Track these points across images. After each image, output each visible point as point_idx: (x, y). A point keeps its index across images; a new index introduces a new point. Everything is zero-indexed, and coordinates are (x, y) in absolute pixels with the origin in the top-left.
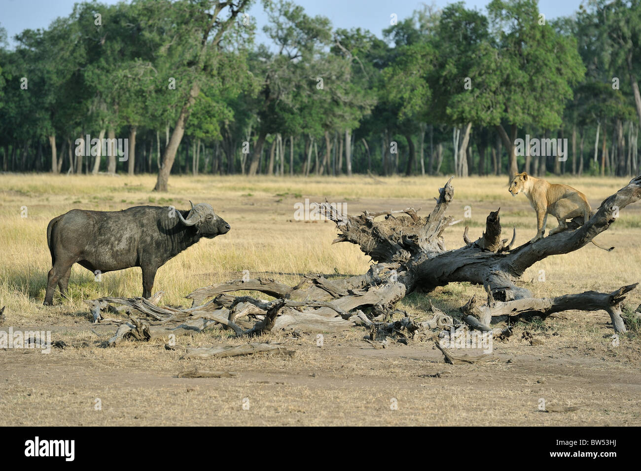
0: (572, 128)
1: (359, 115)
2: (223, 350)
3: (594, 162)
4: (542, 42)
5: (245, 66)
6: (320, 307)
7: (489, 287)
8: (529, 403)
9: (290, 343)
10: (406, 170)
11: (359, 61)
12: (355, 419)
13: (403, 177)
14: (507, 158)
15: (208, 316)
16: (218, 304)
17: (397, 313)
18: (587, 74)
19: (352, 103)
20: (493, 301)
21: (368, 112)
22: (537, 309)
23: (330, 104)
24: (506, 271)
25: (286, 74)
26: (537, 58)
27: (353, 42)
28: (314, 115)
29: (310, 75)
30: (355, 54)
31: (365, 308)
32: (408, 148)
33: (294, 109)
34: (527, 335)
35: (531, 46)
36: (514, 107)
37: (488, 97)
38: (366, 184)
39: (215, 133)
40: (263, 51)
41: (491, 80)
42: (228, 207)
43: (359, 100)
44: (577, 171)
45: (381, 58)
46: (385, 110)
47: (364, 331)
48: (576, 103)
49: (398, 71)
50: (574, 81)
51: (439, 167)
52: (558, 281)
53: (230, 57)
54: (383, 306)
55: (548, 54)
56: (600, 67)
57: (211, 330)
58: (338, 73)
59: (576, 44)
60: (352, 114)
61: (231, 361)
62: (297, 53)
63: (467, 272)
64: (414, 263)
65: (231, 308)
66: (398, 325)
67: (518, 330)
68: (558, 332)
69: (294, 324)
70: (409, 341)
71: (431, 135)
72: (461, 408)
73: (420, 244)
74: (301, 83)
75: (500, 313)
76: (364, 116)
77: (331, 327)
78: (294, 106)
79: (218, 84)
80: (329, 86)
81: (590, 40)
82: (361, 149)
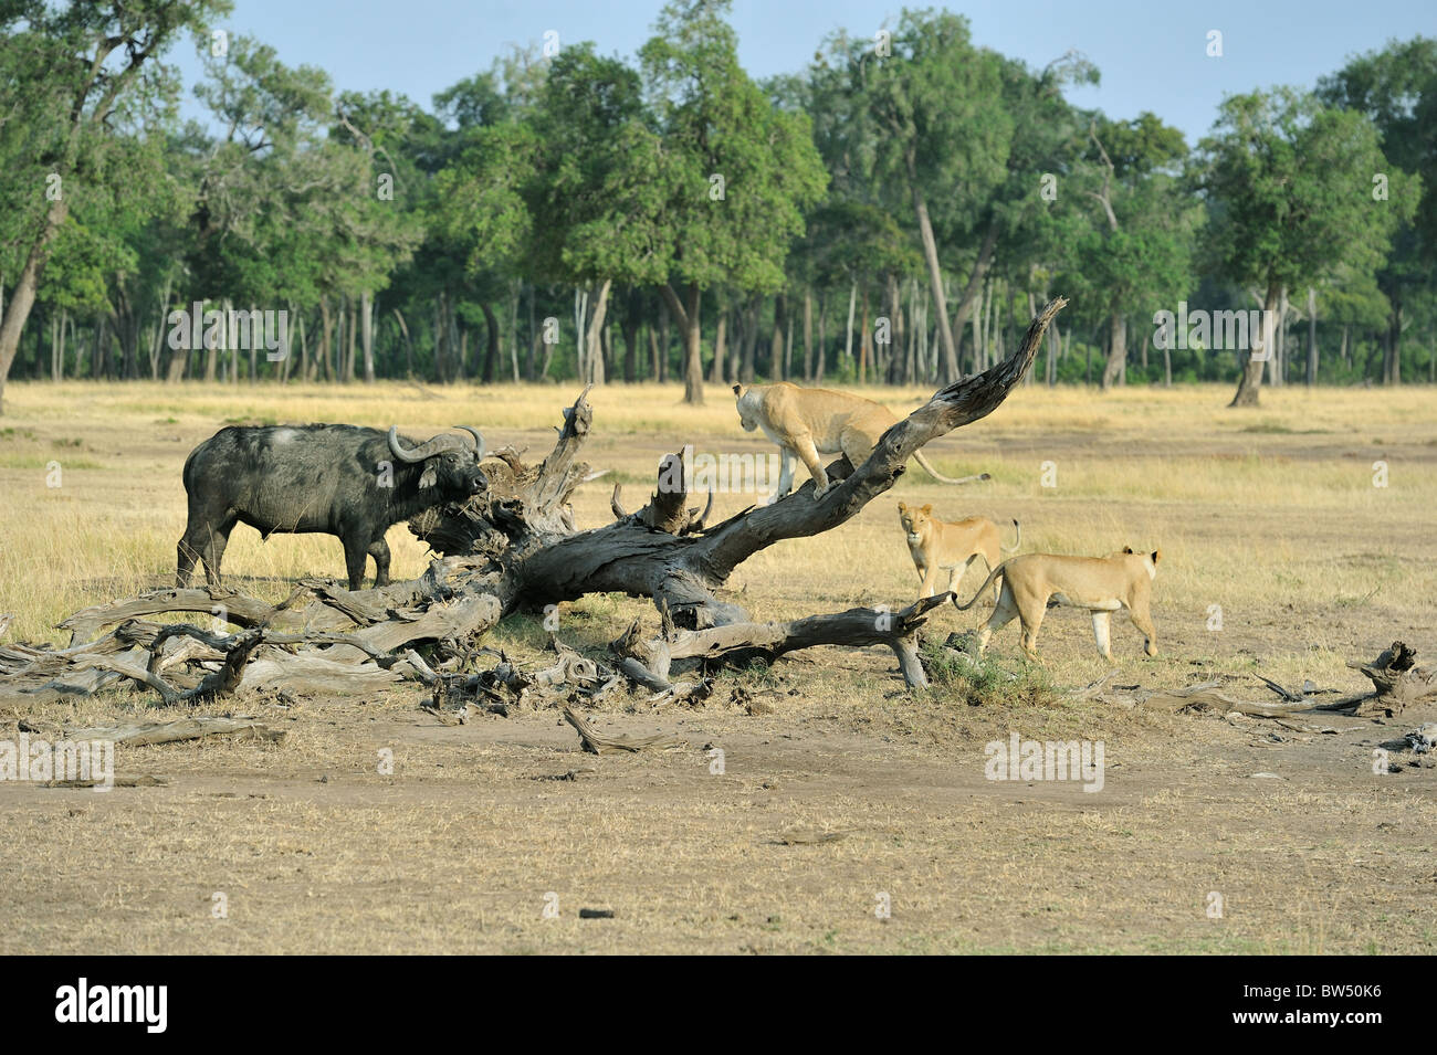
0: (803, 290)
1: (388, 261)
2: (138, 732)
3: (846, 357)
4: (745, 124)
5: (159, 163)
6: (331, 645)
7: (664, 602)
8: (750, 828)
9: (274, 714)
10: (481, 371)
11: (388, 157)
12: (410, 866)
13: (476, 385)
14: (679, 348)
15: (106, 663)
16: (125, 640)
17: (483, 654)
18: (831, 187)
19: (375, 240)
20: (672, 631)
21: (407, 257)
22: (757, 643)
23: (331, 239)
24: (696, 572)
25: (242, 181)
26: (735, 153)
27: (374, 118)
28: (298, 262)
29: (289, 183)
30: (380, 141)
31: (421, 645)
32: (485, 330)
33: (259, 250)
34: (739, 696)
35: (724, 131)
36: (692, 251)
37: (643, 229)
38: (404, 398)
39: (98, 298)
40: (195, 135)
41: (648, 195)
42: (127, 445)
43: (389, 234)
44: (814, 374)
45: (432, 150)
46: (440, 253)
47: (420, 690)
48: (811, 242)
49: (466, 176)
50: (806, 199)
51: (547, 366)
52: (791, 588)
53: (129, 146)
54: (457, 641)
55: (758, 147)
56: (854, 174)
57: (112, 692)
58: (346, 178)
59: (809, 127)
60: (374, 261)
61: (155, 753)
62: (263, 139)
63: (621, 573)
64: (516, 556)
65: (153, 647)
66: (488, 678)
67: (724, 685)
68: (799, 689)
69: (280, 678)
70: (511, 710)
71: (531, 303)
72: (619, 840)
73: (527, 517)
74: (272, 199)
75: (689, 653)
76: (398, 265)
77: (353, 683)
78: (257, 244)
79: (104, 200)
80: (329, 204)
81: (837, 120)
82: (391, 330)
